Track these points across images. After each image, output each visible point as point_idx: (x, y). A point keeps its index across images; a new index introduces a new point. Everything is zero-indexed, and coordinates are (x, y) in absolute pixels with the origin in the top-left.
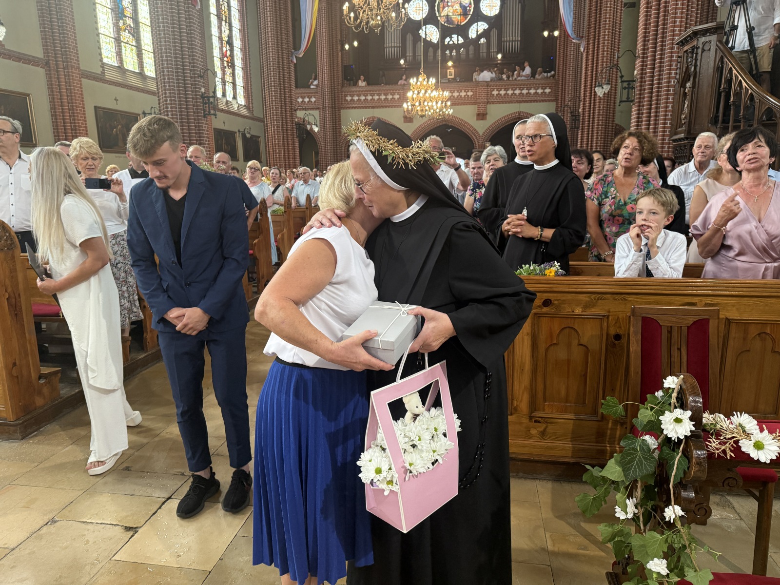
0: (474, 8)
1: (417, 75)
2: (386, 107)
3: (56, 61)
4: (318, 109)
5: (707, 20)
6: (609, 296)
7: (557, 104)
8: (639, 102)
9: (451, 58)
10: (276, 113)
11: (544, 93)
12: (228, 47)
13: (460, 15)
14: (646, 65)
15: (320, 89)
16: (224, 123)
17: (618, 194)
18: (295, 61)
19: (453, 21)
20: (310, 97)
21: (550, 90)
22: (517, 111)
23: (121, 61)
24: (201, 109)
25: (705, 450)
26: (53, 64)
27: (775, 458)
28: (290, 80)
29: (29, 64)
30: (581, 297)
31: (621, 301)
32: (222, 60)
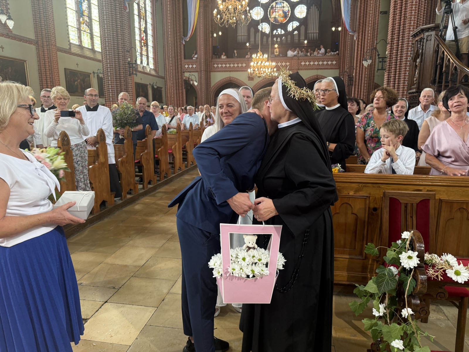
0: (291, 13)
1: (257, 53)
2: (238, 71)
3: (43, 41)
4: (197, 71)
5: (430, 22)
6: (370, 185)
7: (340, 70)
8: (389, 70)
9: (277, 42)
10: (172, 74)
11: (332, 64)
12: (144, 34)
13: (283, 17)
14: (393, 49)
15: (198, 60)
16: (141, 79)
17: (375, 125)
18: (184, 43)
19: (278, 20)
20: (192, 65)
21: (335, 62)
22: (316, 74)
23: (81, 41)
24: (128, 71)
25: (426, 275)
26: (40, 43)
27: (467, 280)
28: (181, 54)
29: (26, 42)
30: (353, 185)
31: (377, 188)
32: (140, 42)
